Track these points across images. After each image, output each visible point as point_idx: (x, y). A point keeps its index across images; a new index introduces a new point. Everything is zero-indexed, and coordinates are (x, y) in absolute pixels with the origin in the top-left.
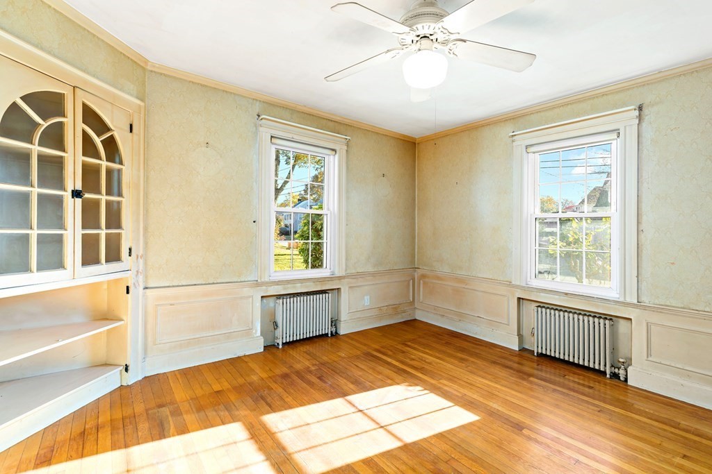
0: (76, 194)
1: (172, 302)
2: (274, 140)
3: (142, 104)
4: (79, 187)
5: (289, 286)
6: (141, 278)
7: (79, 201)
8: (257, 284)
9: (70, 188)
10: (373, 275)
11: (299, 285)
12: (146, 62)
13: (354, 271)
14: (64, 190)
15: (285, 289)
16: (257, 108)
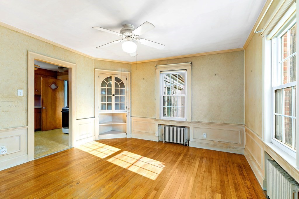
0: (113, 95)
1: (136, 121)
2: (161, 73)
3: (129, 73)
4: (114, 94)
5: (167, 122)
6: (130, 114)
7: (114, 97)
8: (156, 120)
9: (112, 94)
10: (208, 123)
11: (170, 122)
12: (130, 62)
13: (197, 121)
14: (111, 95)
15: (165, 123)
16: (156, 63)
